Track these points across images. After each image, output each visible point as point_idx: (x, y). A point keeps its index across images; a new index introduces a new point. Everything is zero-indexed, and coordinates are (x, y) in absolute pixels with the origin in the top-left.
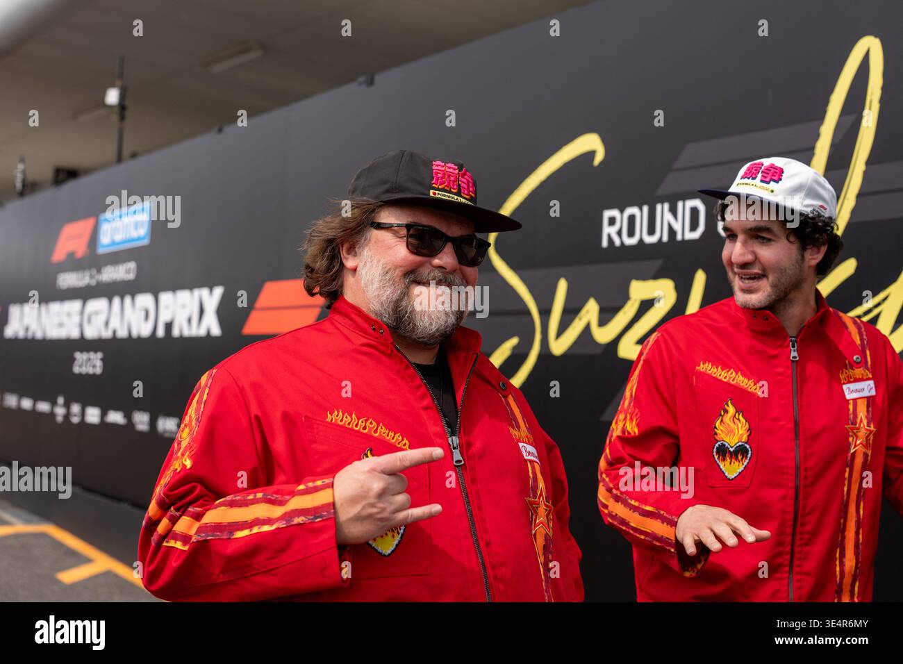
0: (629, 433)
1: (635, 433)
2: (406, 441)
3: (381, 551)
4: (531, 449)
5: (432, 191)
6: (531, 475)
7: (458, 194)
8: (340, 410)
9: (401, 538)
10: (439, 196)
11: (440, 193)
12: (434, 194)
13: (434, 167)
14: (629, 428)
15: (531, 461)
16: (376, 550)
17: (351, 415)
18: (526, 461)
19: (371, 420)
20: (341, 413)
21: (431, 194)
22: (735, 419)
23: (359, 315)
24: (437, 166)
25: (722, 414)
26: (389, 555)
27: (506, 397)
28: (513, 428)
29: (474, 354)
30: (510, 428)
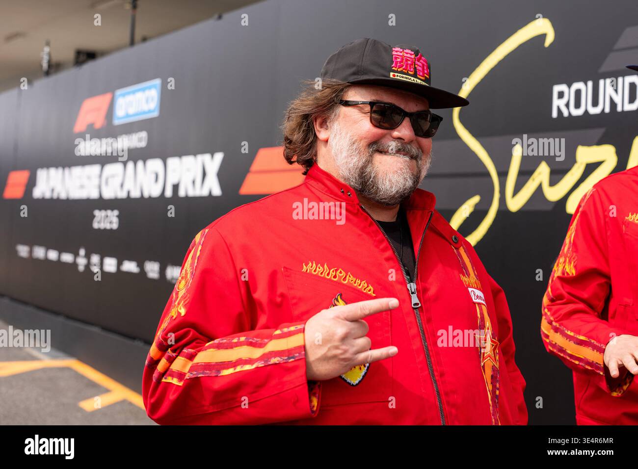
0: (568, 274)
1: (573, 274)
2: (370, 287)
3: (350, 382)
4: (479, 293)
5: (392, 74)
6: (479, 315)
7: (415, 76)
8: (314, 262)
9: (367, 370)
10: (398, 78)
11: (399, 75)
12: (394, 75)
13: (394, 53)
14: (568, 270)
15: (479, 304)
16: (346, 381)
17: (323, 266)
18: (474, 303)
19: (340, 270)
20: (314, 265)
21: (391, 76)
23: (331, 181)
24: (397, 51)
26: (357, 384)
27: (457, 249)
28: (464, 275)
29: (428, 212)
30: (461, 276)
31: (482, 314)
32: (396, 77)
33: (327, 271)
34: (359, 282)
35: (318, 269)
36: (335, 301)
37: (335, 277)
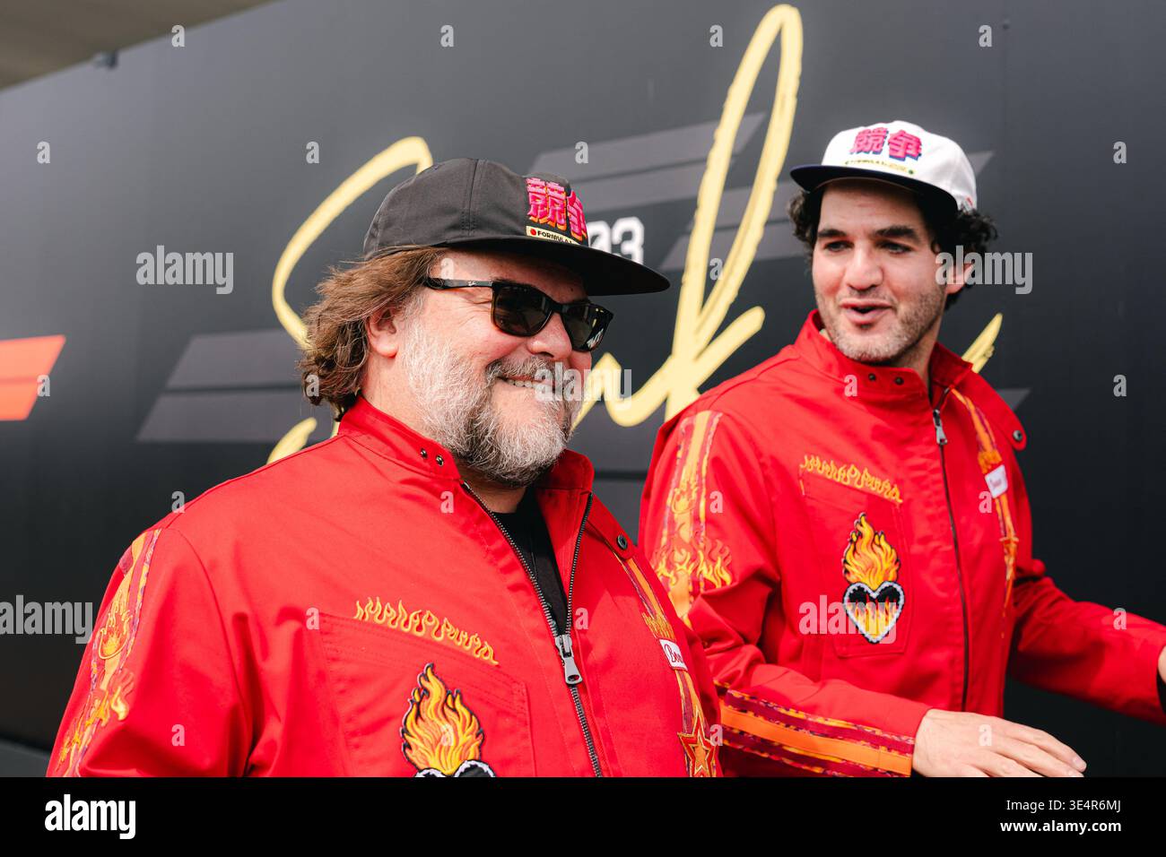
2: (487, 647)
4: (675, 648)
5: (529, 228)
6: (682, 692)
7: (567, 233)
8: (378, 599)
10: (541, 236)
11: (542, 231)
12: (533, 232)
13: (530, 189)
15: (680, 670)
17: (396, 608)
18: (672, 669)
19: (428, 612)
20: (379, 604)
21: (529, 233)
22: (874, 546)
23: (399, 434)
24: (535, 186)
25: (855, 539)
28: (648, 615)
29: (583, 494)
31: (687, 690)
32: (537, 236)
33: (403, 617)
34: (466, 636)
35: (385, 612)
36: (423, 681)
37: (419, 628)
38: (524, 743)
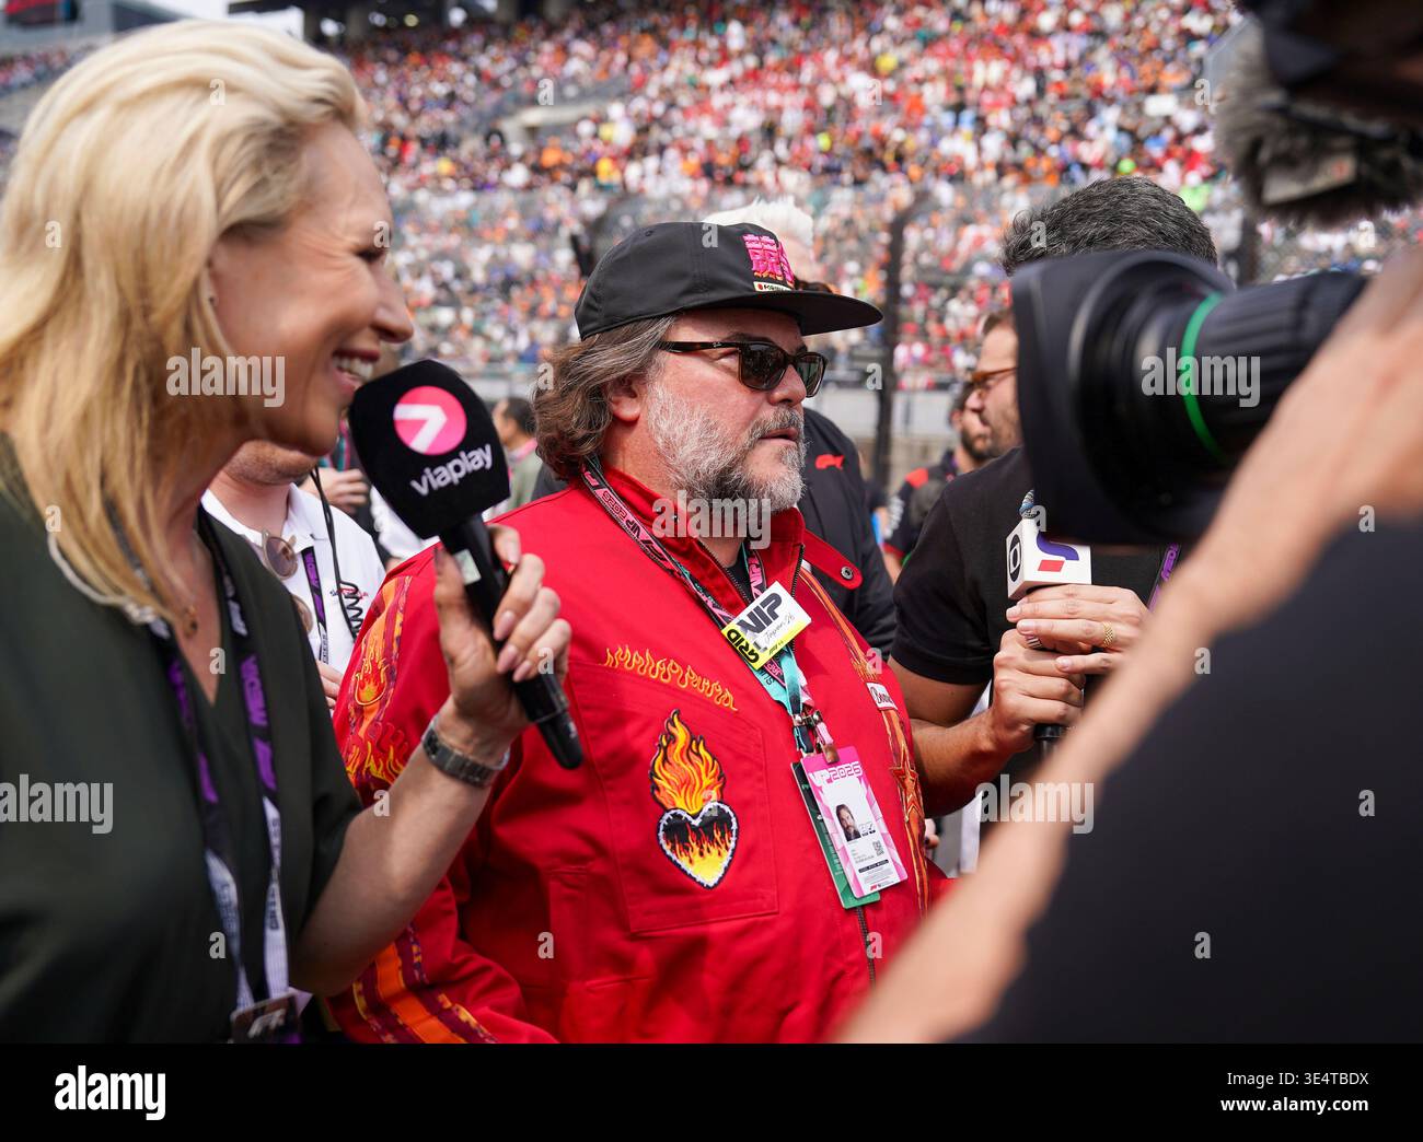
4: (882, 690)
15: (887, 710)
31: (892, 729)
32: (764, 290)
33: (651, 663)
34: (708, 683)
35: (634, 660)
36: (670, 727)
37: (666, 676)
38: (761, 786)
